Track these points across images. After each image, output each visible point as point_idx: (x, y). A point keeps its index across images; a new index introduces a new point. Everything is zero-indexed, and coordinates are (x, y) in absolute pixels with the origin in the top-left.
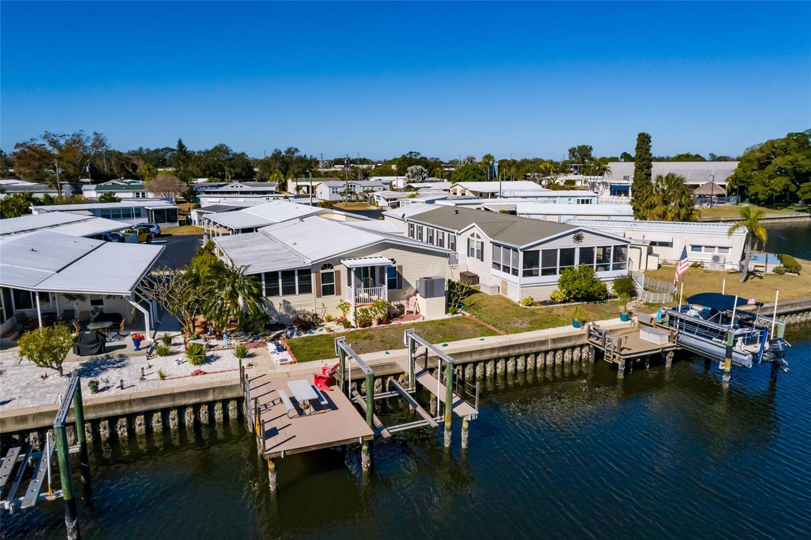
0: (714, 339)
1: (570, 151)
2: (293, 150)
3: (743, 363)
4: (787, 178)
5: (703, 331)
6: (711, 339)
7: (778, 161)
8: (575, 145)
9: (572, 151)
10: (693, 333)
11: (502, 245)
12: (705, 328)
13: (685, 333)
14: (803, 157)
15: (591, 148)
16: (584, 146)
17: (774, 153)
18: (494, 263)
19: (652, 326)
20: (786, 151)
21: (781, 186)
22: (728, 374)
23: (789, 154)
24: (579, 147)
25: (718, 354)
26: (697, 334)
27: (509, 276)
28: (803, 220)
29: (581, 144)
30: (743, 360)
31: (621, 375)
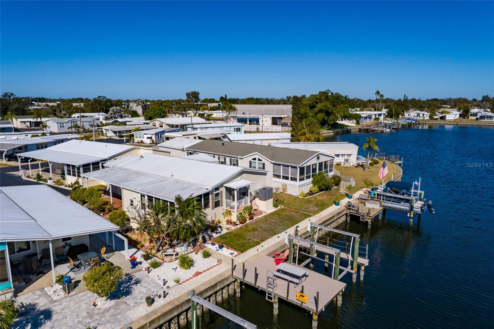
0: (402, 203)
1: (187, 94)
2: (9, 95)
3: (418, 212)
4: (323, 114)
5: (396, 200)
6: (400, 203)
7: (319, 106)
8: (189, 91)
9: (188, 95)
10: (390, 201)
11: (282, 164)
12: (397, 198)
13: (386, 202)
14: (329, 104)
15: (198, 93)
16: (194, 92)
17: (316, 101)
18: (274, 175)
19: (369, 200)
20: (321, 102)
21: (322, 117)
22: (412, 218)
23: (322, 102)
24: (191, 92)
25: (406, 210)
26: (392, 201)
27: (289, 182)
28: (330, 134)
29: (193, 91)
30: (418, 211)
31: (369, 227)
